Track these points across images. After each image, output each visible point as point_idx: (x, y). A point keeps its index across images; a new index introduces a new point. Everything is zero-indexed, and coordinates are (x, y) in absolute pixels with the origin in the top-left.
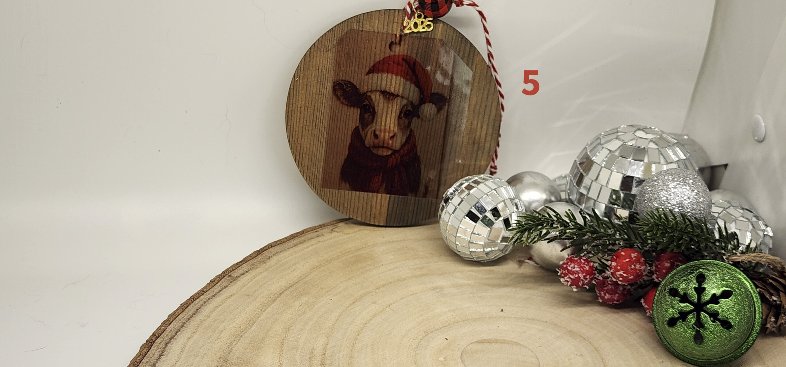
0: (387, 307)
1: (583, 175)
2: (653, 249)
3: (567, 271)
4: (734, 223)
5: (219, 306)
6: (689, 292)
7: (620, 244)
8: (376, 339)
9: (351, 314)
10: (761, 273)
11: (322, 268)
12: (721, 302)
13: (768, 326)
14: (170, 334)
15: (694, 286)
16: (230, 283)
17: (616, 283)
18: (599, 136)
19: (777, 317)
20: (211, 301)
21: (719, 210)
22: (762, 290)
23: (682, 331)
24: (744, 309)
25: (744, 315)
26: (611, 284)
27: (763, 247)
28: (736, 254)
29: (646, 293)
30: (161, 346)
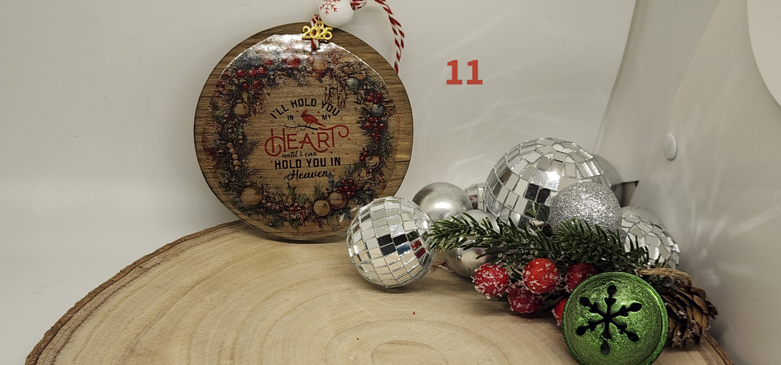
0: (299, 305)
1: (501, 185)
2: (566, 260)
3: (482, 279)
4: (644, 238)
5: (129, 296)
6: (599, 302)
7: (534, 254)
8: (287, 336)
9: (263, 310)
10: (668, 288)
11: (236, 264)
12: (630, 314)
13: (674, 340)
14: (76, 322)
15: (605, 296)
16: (141, 274)
17: (528, 293)
18: (518, 147)
19: (683, 331)
20: (120, 291)
21: (630, 225)
22: (670, 305)
23: (589, 341)
24: (652, 323)
25: (651, 329)
26: (523, 294)
27: (670, 263)
28: (646, 268)
29: (558, 304)
30: (66, 334)
